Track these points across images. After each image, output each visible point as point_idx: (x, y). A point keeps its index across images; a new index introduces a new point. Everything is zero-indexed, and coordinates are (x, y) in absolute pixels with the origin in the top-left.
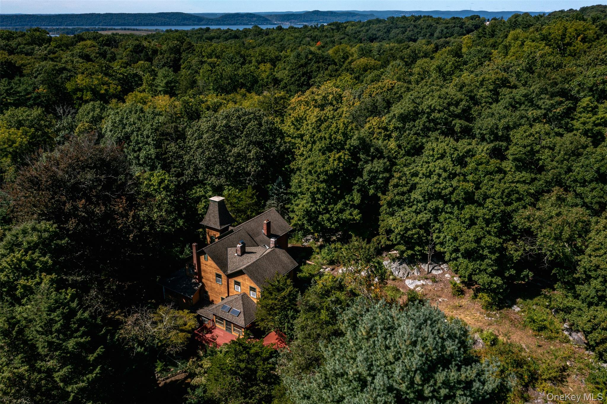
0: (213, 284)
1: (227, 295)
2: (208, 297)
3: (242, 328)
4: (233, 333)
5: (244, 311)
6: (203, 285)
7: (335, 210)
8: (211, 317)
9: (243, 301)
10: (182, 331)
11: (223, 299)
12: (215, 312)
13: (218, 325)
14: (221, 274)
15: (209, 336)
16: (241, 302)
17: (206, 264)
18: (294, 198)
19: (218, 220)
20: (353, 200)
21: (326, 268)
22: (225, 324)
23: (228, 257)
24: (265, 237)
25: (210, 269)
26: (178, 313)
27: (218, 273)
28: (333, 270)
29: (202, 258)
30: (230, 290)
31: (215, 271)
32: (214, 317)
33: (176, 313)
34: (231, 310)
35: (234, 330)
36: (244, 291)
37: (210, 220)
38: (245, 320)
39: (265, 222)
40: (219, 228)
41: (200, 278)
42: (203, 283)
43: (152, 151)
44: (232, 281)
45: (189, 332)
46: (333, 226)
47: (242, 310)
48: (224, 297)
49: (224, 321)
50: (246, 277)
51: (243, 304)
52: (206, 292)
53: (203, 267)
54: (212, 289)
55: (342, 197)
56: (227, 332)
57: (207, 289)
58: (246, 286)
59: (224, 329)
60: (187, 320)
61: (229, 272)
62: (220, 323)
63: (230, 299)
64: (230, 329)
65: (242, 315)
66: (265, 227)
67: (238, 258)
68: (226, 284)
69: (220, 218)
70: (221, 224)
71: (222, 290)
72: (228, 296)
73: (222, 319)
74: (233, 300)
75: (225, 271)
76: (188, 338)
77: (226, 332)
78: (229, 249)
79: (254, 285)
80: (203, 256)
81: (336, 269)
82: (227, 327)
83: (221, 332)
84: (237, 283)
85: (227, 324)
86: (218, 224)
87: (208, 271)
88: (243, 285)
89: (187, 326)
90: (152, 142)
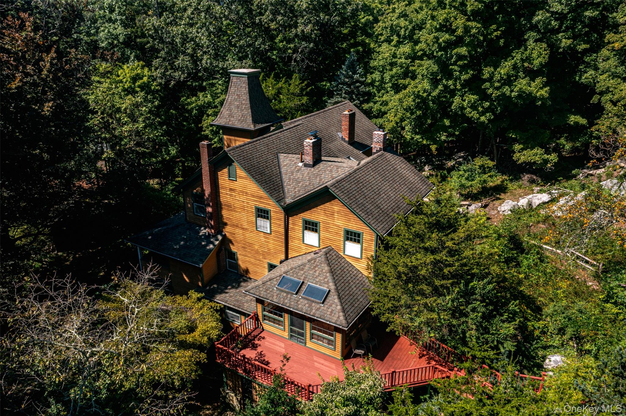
0: (248, 235)
1: (283, 257)
2: (236, 266)
3: (337, 330)
4: (309, 344)
5: (337, 290)
6: (226, 242)
7: (497, 77)
8: (252, 307)
9: (329, 265)
10: (183, 345)
11: (272, 267)
12: (263, 294)
13: (268, 326)
14: (268, 207)
15: (249, 353)
16: (327, 268)
17: (231, 190)
18: (379, 91)
19: (248, 113)
20: (529, 59)
21: (469, 205)
22: (287, 323)
23: (283, 170)
24: (346, 144)
25: (243, 198)
26: (174, 302)
27: (262, 206)
28: (485, 206)
29: (223, 176)
30: (290, 243)
31: (254, 203)
32: (260, 306)
33: (168, 303)
34: (304, 288)
35: (312, 336)
36: (328, 243)
37: (231, 115)
38: (344, 310)
39: (346, 112)
40: (252, 127)
41: (220, 225)
42: (224, 237)
43: (120, 30)
44: (296, 222)
45: (200, 348)
46: (483, 118)
47: (332, 287)
48: (276, 262)
49: (287, 316)
50: (335, 206)
51: (332, 272)
52: (232, 256)
53: (225, 197)
54: (247, 246)
55: (506, 54)
56: (293, 342)
57: (234, 249)
58: (334, 229)
59: (286, 334)
60: (196, 316)
61: (289, 200)
62: (274, 321)
63: (291, 263)
64: (302, 335)
65: (334, 299)
66: (345, 124)
67: (307, 170)
68: (282, 230)
69: (252, 107)
70: (255, 121)
71: (271, 246)
72: (287, 258)
73: (279, 310)
74: (304, 265)
75: (279, 200)
76: (198, 363)
77: (291, 342)
78: (282, 156)
79: (355, 226)
80: (226, 170)
81: (491, 205)
82: (292, 331)
83: (278, 343)
84: (311, 226)
85: (292, 324)
86: (250, 119)
87: (237, 205)
88: (327, 230)
89: (197, 333)
90: (119, 18)
